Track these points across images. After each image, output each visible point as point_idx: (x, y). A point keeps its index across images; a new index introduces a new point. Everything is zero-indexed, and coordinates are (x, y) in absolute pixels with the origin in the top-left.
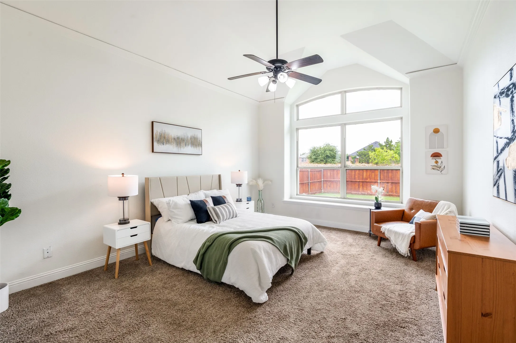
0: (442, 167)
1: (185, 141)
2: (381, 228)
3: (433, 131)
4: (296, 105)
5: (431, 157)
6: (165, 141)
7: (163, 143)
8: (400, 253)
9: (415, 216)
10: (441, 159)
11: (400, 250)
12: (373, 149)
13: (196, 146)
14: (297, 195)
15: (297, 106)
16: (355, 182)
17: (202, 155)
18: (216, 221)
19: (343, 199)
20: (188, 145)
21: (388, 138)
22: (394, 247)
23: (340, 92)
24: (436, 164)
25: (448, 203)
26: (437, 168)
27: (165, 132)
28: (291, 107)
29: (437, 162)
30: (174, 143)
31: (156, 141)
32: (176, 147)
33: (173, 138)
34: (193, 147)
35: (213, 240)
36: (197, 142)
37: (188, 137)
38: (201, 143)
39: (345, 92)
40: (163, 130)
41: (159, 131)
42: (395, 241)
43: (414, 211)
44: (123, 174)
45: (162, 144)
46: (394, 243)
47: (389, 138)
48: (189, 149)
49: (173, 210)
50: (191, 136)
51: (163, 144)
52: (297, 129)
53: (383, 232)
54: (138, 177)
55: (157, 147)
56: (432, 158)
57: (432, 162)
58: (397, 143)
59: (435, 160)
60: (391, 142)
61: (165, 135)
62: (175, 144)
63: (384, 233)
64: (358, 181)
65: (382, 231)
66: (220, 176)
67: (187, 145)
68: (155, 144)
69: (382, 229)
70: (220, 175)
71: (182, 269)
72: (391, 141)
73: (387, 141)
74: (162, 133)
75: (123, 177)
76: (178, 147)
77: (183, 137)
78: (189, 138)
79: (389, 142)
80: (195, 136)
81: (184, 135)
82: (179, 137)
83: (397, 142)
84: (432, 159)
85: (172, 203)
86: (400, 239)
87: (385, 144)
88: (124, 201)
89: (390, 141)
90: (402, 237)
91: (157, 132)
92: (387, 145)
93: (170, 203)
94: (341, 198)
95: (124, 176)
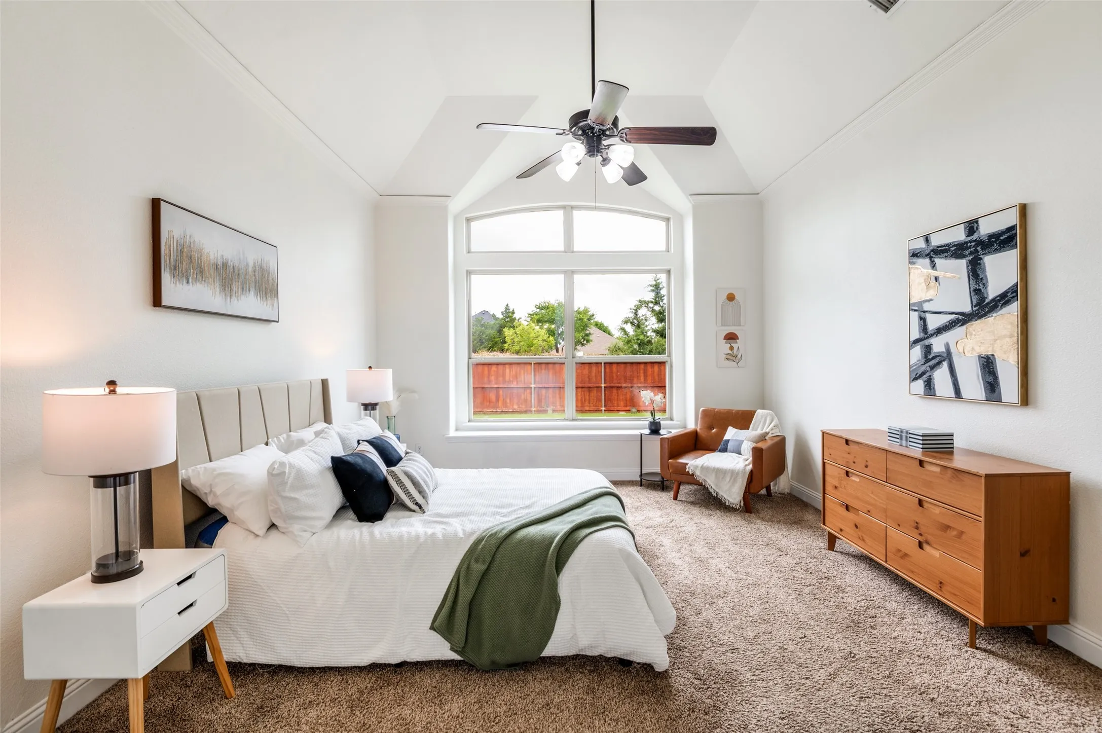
0: (739, 356)
1: (242, 277)
2: (687, 467)
3: (727, 296)
4: (466, 218)
5: (724, 339)
6: (192, 270)
7: (187, 275)
8: (727, 504)
9: (726, 438)
10: (737, 343)
11: (728, 498)
12: (483, 325)
13: (266, 296)
14: (469, 421)
15: (469, 220)
16: (490, 389)
17: (278, 322)
18: (420, 507)
19: (570, 421)
20: (249, 290)
21: (507, 305)
22: (716, 495)
23: (564, 207)
24: (730, 352)
25: (769, 413)
26: (732, 357)
27: (192, 241)
28: (456, 218)
29: (732, 348)
30: (214, 282)
31: (168, 270)
32: (220, 292)
33: (212, 262)
34: (259, 298)
35: (492, 555)
36: (268, 282)
37: (248, 265)
38: (275, 285)
39: (573, 207)
40: (188, 233)
41: (177, 234)
42: (717, 485)
43: (715, 430)
44: (112, 383)
45: (185, 281)
46: (715, 489)
47: (509, 306)
48: (249, 304)
49: (292, 495)
50: (255, 263)
51: (188, 282)
52: (469, 273)
53: (691, 473)
54: (176, 392)
55: (172, 291)
56: (725, 341)
57: (725, 347)
58: (531, 315)
59: (730, 345)
60: (513, 313)
61: (191, 251)
62: (217, 284)
63: (693, 475)
64: (496, 386)
65: (688, 472)
66: (324, 383)
67: (246, 289)
68: (166, 278)
69: (689, 468)
70: (327, 380)
71: (374, 667)
72: (513, 310)
73: (506, 311)
74: (184, 242)
75: (112, 396)
76: (225, 295)
77: (237, 264)
78: (250, 269)
79: (509, 312)
80: (264, 265)
81: (240, 259)
82: (228, 262)
83: (532, 313)
84: (726, 343)
85: (290, 473)
86: (728, 479)
87: (503, 316)
88: (118, 488)
89: (511, 310)
90: (731, 477)
91: (172, 237)
92: (507, 318)
93: (284, 473)
94: (568, 420)
95: (118, 390)
